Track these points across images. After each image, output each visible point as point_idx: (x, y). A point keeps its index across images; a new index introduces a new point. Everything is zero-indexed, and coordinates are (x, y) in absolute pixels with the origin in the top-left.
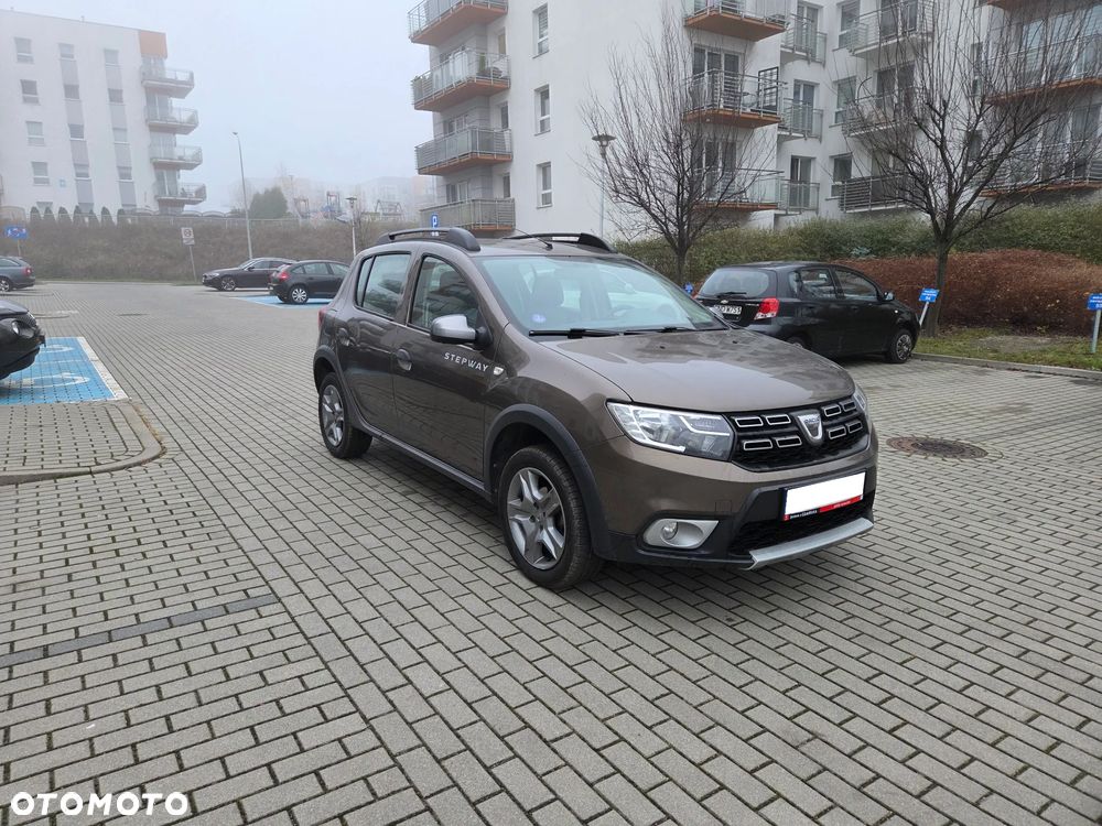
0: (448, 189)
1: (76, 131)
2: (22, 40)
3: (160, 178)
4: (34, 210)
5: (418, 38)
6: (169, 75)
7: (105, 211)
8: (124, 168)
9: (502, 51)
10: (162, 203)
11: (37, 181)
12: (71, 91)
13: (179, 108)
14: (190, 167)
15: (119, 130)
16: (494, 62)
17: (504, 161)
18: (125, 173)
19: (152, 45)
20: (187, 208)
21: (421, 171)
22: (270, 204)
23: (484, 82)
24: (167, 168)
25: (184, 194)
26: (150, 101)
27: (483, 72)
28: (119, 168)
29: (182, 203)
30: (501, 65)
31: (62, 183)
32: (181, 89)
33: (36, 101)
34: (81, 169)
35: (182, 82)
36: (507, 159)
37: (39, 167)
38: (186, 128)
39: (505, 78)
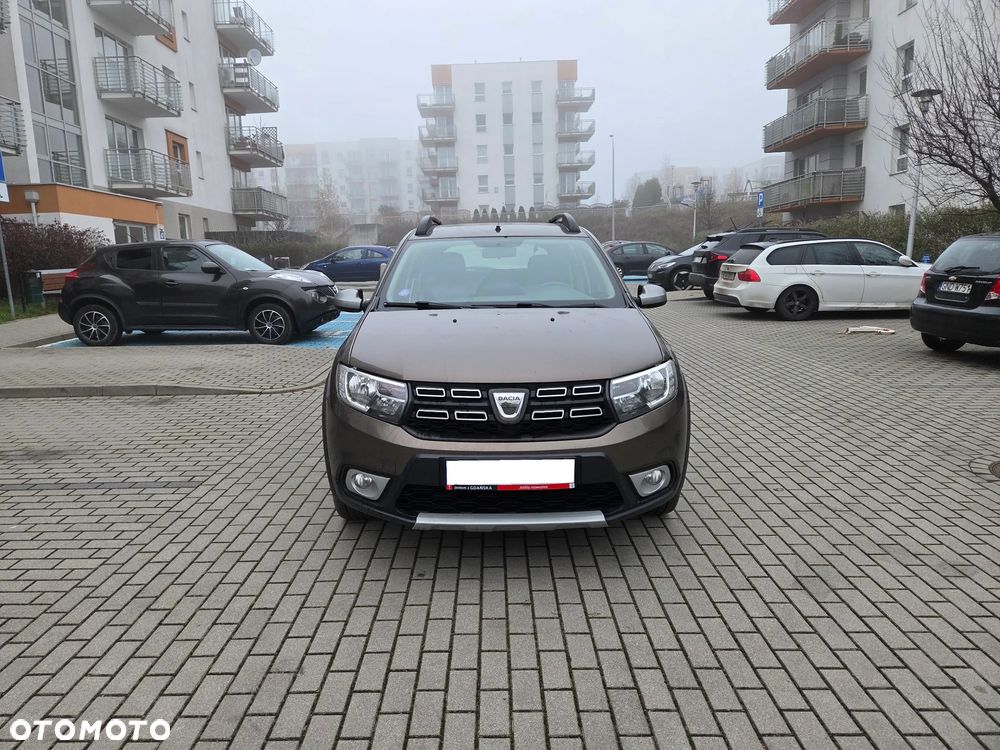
0: (795, 164)
1: (508, 149)
2: (480, 84)
3: (562, 180)
4: (476, 211)
5: (778, 19)
6: (577, 95)
7: (521, 209)
8: (539, 174)
9: (866, 14)
10: (562, 199)
11: (481, 190)
12: (508, 118)
13: (584, 119)
14: (586, 168)
15: (537, 144)
16: (856, 27)
17: (858, 129)
18: (538, 178)
19: (567, 71)
20: (582, 202)
21: (768, 149)
22: (649, 192)
23: (841, 50)
24: (569, 170)
25: (579, 191)
26: (561, 118)
27: (839, 41)
28: (534, 174)
29: (576, 199)
30: (862, 31)
31: (496, 190)
32: (584, 105)
33: (484, 130)
34: (509, 179)
35: (586, 99)
36: (861, 126)
37: (483, 179)
38: (586, 137)
39: (865, 42)
